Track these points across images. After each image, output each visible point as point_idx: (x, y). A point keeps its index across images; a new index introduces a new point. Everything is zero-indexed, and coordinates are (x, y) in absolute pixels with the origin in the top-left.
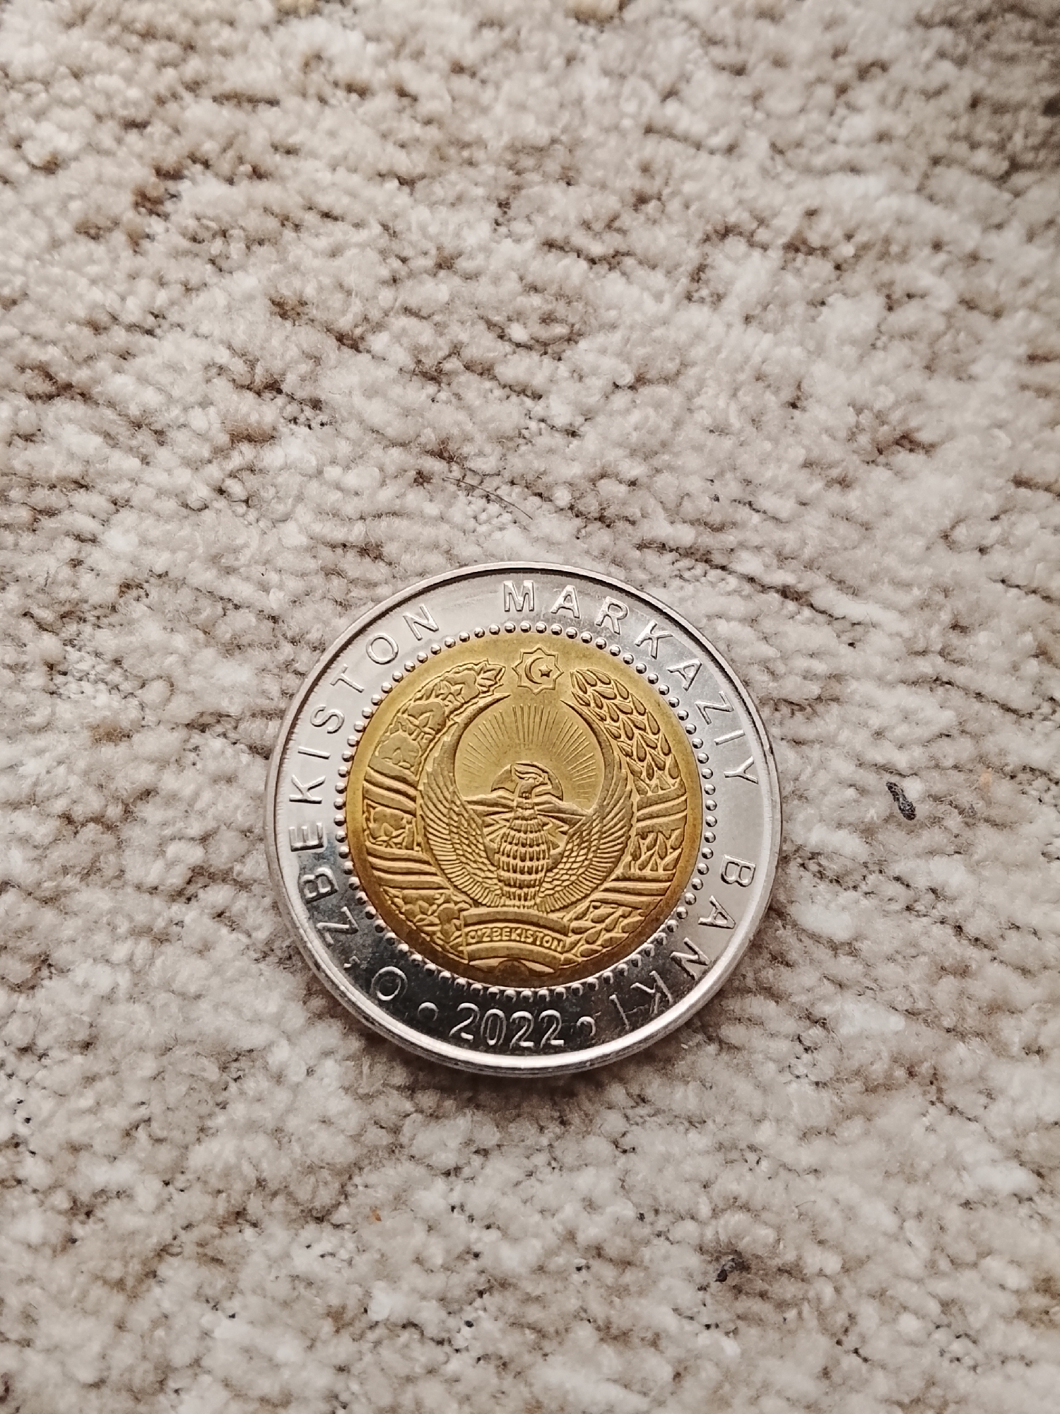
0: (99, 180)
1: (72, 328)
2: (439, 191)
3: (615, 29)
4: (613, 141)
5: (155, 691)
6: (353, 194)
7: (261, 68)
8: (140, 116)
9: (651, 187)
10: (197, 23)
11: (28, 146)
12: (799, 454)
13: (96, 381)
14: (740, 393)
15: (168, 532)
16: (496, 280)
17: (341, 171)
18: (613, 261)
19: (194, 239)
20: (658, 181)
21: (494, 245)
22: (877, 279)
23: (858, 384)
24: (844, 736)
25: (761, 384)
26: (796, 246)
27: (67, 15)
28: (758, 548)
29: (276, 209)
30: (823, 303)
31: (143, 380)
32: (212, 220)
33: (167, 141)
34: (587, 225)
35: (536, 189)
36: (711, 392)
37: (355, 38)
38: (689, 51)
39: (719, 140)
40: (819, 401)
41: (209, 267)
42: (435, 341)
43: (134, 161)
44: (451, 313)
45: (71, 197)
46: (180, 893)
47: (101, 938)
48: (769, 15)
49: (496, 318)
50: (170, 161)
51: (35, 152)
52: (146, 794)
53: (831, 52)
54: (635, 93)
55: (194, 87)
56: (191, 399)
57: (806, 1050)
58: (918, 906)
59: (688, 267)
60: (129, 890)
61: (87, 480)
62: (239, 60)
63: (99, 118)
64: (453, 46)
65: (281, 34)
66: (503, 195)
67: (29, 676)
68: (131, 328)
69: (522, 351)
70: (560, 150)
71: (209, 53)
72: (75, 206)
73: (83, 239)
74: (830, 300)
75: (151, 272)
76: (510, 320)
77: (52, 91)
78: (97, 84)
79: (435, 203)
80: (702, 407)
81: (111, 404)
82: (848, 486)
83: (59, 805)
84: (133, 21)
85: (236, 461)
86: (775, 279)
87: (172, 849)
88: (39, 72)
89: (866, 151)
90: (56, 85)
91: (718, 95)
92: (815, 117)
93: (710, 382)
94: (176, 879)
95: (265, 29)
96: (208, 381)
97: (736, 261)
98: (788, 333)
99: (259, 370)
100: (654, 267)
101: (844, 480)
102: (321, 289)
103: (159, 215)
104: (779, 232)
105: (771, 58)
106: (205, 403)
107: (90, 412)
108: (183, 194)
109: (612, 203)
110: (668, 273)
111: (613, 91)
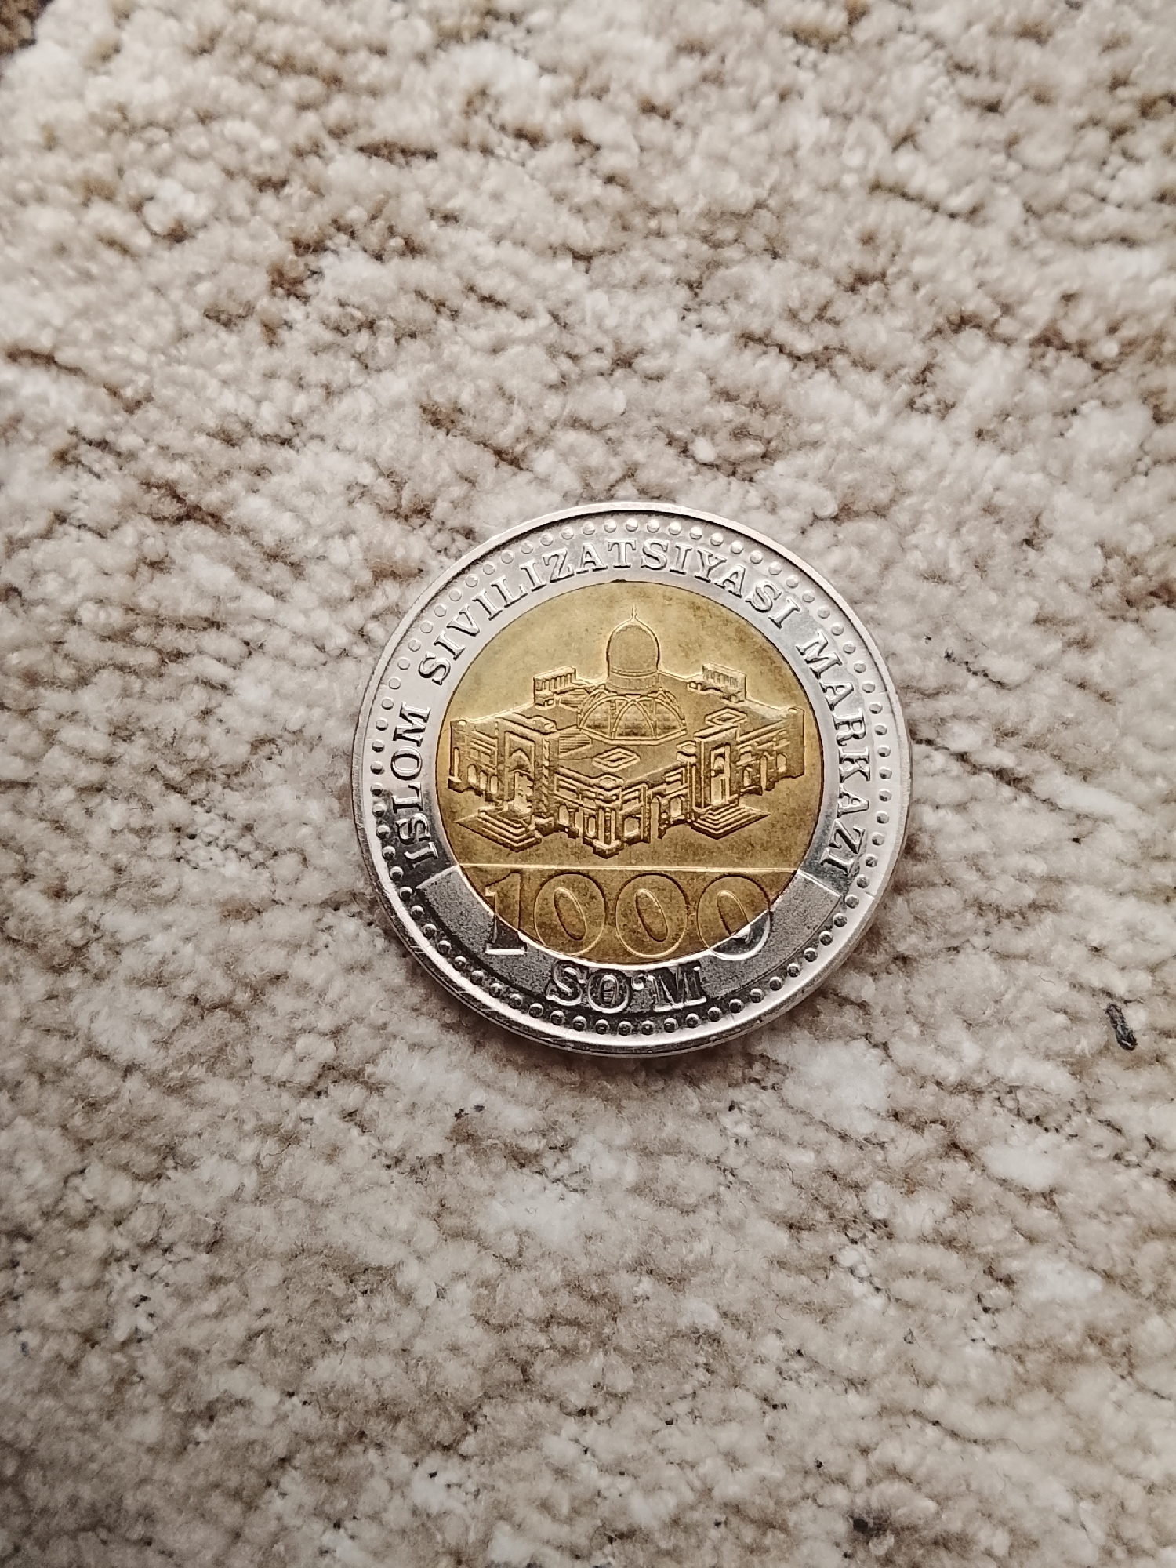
0: (230, 257)
1: (202, 440)
2: (619, 269)
3: (841, 52)
4: (830, 204)
5: (288, 864)
6: (518, 274)
7: (415, 110)
8: (277, 173)
9: (873, 264)
10: (343, 51)
11: (150, 210)
12: (1029, 608)
13: (230, 504)
14: (964, 530)
15: (303, 686)
16: (682, 385)
17: (506, 244)
18: (821, 360)
19: (337, 329)
20: (882, 258)
21: (682, 337)
22: (1144, 384)
23: (1108, 520)
24: (1059, 951)
25: (990, 520)
26: (1048, 339)
27: (193, 41)
28: (973, 719)
29: (432, 296)
30: (1075, 412)
31: (279, 502)
32: (358, 308)
33: (306, 206)
34: (793, 315)
35: (735, 270)
36: (929, 529)
37: (526, 69)
38: (932, 80)
39: (959, 201)
40: (1059, 542)
41: (353, 364)
42: (607, 462)
43: (270, 230)
44: (627, 426)
45: (199, 277)
46: (310, 1088)
47: (227, 1134)
48: (1033, 33)
49: (679, 433)
50: (310, 233)
51: (158, 217)
52: (277, 979)
53: (1108, 83)
54: (862, 142)
55: (339, 133)
56: (331, 528)
57: (986, 1310)
58: (1131, 1157)
59: (911, 371)
60: (256, 1081)
61: (218, 618)
62: (391, 101)
63: (230, 174)
64: (643, 81)
65: (441, 66)
66: (695, 275)
67: (155, 842)
68: (265, 439)
69: (708, 473)
70: (765, 216)
71: (355, 92)
72: (203, 288)
73: (212, 326)
74: (1084, 409)
75: (287, 372)
76: (695, 432)
77: (176, 141)
78: (226, 132)
79: (614, 286)
80: (916, 547)
81: (245, 531)
82: (1088, 647)
83: (187, 987)
84: (269, 49)
85: (378, 602)
86: (1018, 385)
87: (302, 1043)
88: (162, 116)
89: (1142, 217)
90: (181, 134)
91: (963, 143)
92: (1082, 171)
93: (929, 517)
94: (306, 1074)
95: (422, 58)
96: (351, 503)
97: (972, 361)
98: (1029, 454)
99: (406, 494)
100: (871, 369)
101: (1083, 639)
102: (479, 394)
103: (298, 297)
104: (1027, 324)
105: (1033, 92)
106: (346, 533)
107: (221, 541)
108: (326, 272)
109: (825, 286)
110: (888, 376)
111: (834, 138)
